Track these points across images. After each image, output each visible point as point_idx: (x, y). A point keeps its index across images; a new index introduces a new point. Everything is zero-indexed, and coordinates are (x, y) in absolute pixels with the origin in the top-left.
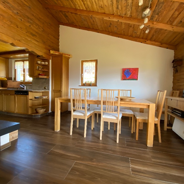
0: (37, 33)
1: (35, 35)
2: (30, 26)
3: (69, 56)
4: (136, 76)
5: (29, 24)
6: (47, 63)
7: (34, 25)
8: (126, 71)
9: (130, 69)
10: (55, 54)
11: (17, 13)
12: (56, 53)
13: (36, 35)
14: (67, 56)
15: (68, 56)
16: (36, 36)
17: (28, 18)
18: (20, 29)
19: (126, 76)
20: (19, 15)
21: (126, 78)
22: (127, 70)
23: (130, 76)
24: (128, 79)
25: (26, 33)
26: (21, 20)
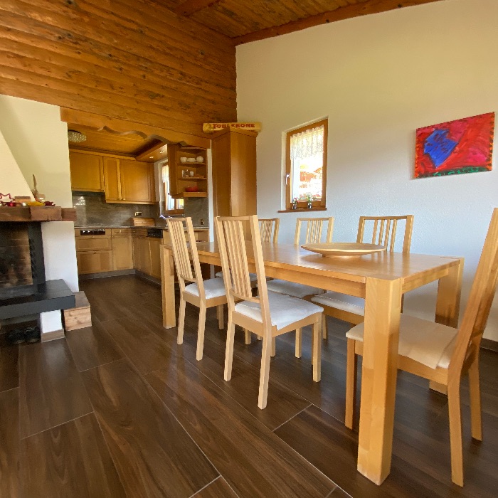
0: (164, 88)
1: (158, 95)
2: (144, 76)
3: (251, 128)
4: (483, 152)
5: (142, 73)
6: (200, 159)
7: (157, 72)
8: (433, 135)
9: (448, 127)
10: (215, 132)
11: (110, 55)
12: (217, 129)
13: (162, 93)
14: (245, 128)
15: (248, 128)
16: (163, 96)
17: (138, 58)
18: (120, 90)
19: (434, 157)
20: (113, 58)
21: (434, 167)
22: (436, 132)
23: (453, 155)
24: (445, 172)
25: (135, 95)
26: (121, 69)
